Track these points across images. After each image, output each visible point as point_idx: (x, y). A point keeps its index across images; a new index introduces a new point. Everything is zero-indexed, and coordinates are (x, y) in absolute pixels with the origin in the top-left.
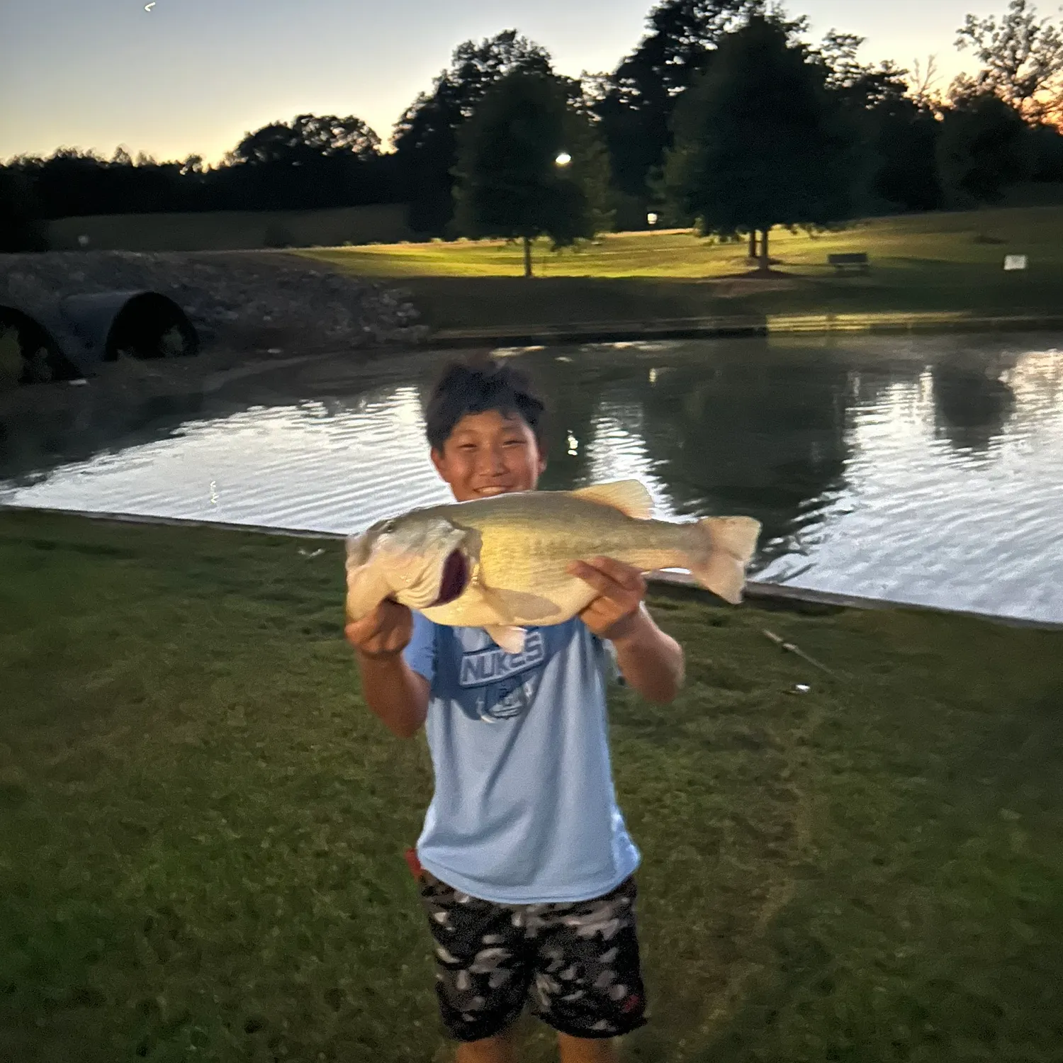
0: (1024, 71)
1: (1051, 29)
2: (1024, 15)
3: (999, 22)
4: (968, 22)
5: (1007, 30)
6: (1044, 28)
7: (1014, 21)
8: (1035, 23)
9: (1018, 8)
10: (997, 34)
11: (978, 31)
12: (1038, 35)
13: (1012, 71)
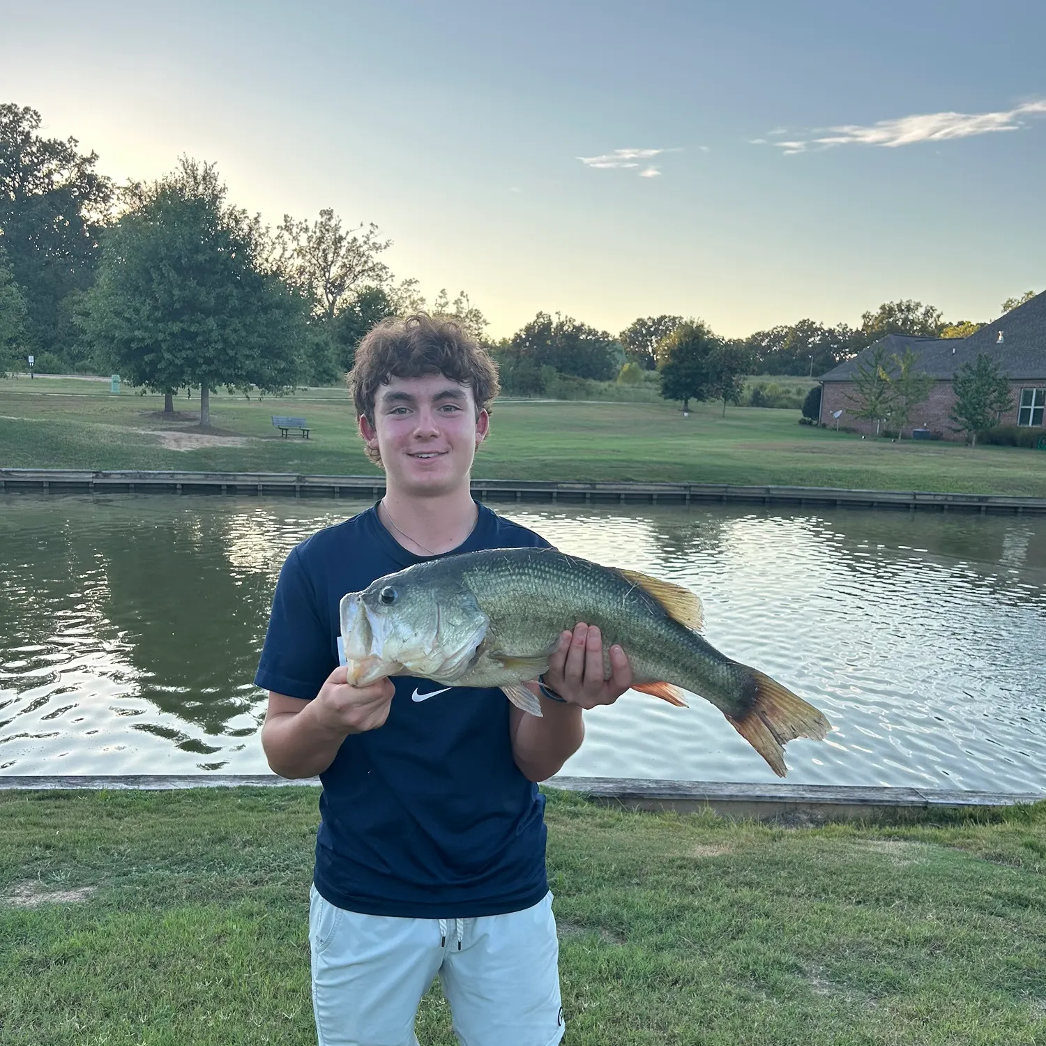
0: (335, 271)
1: (355, 239)
2: (333, 223)
3: (311, 227)
4: (286, 221)
5: (318, 234)
6: (349, 239)
7: (324, 227)
8: (342, 232)
9: (326, 217)
10: (311, 237)
11: (295, 230)
12: (344, 243)
13: (325, 269)
